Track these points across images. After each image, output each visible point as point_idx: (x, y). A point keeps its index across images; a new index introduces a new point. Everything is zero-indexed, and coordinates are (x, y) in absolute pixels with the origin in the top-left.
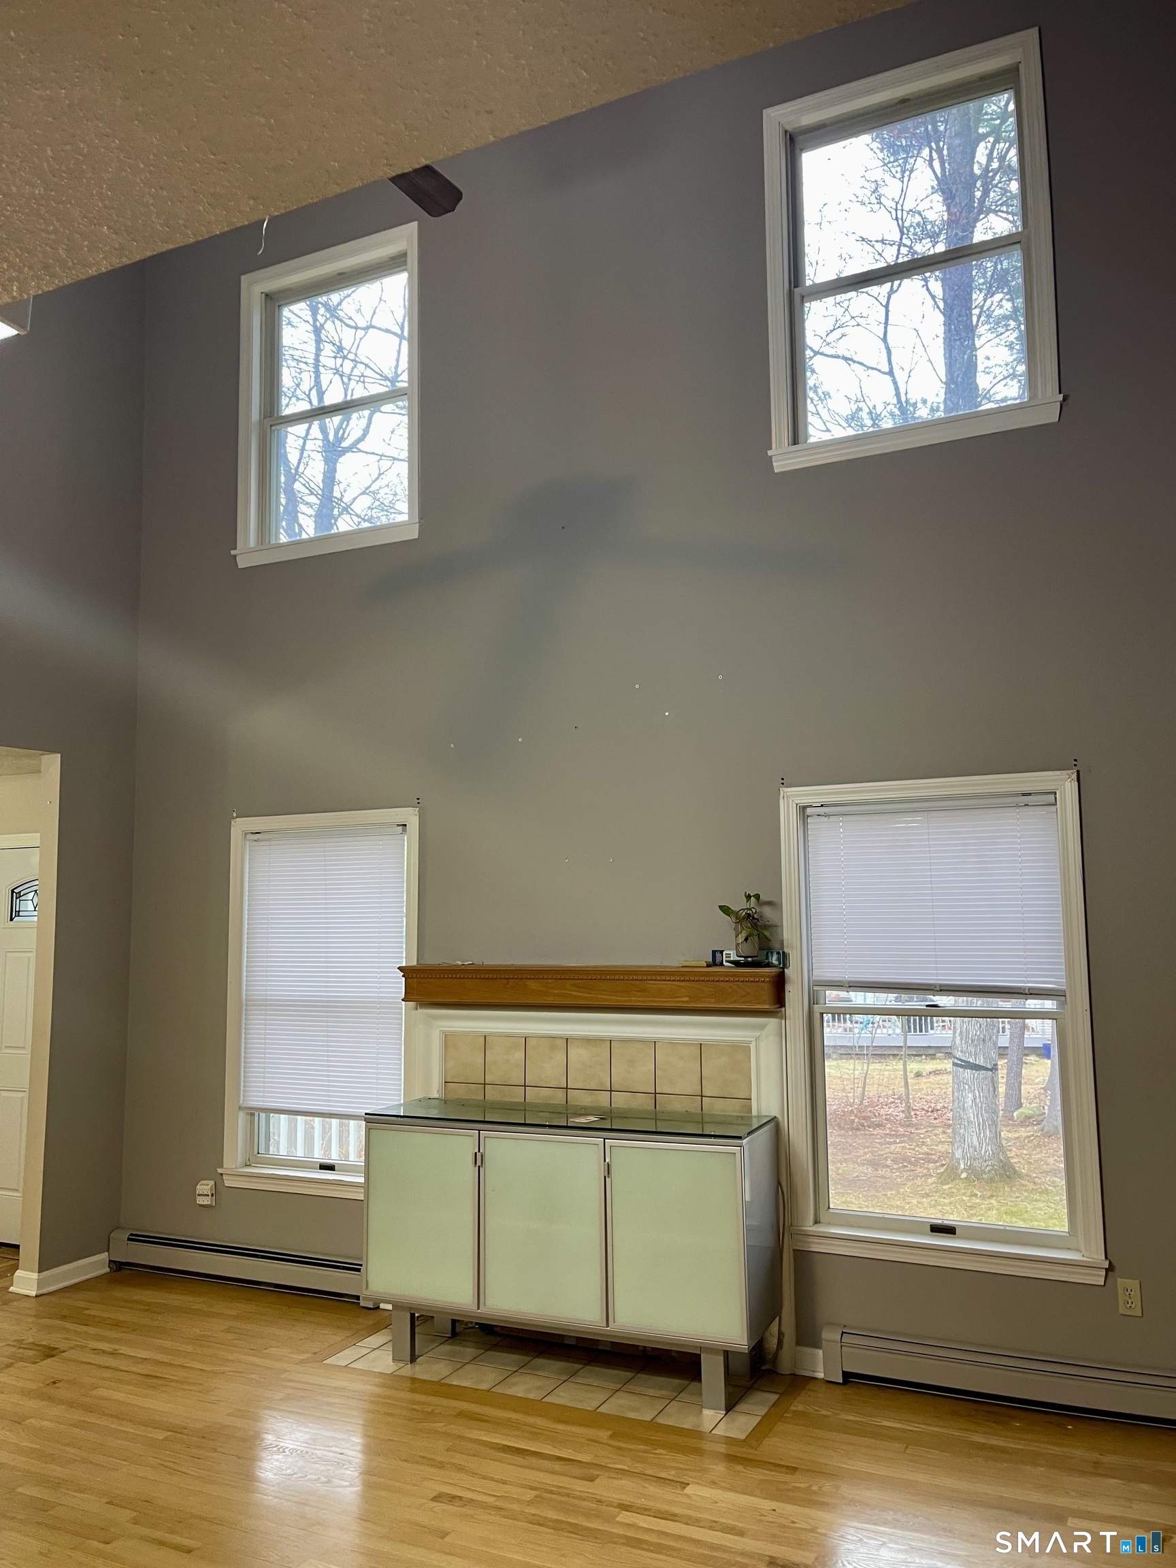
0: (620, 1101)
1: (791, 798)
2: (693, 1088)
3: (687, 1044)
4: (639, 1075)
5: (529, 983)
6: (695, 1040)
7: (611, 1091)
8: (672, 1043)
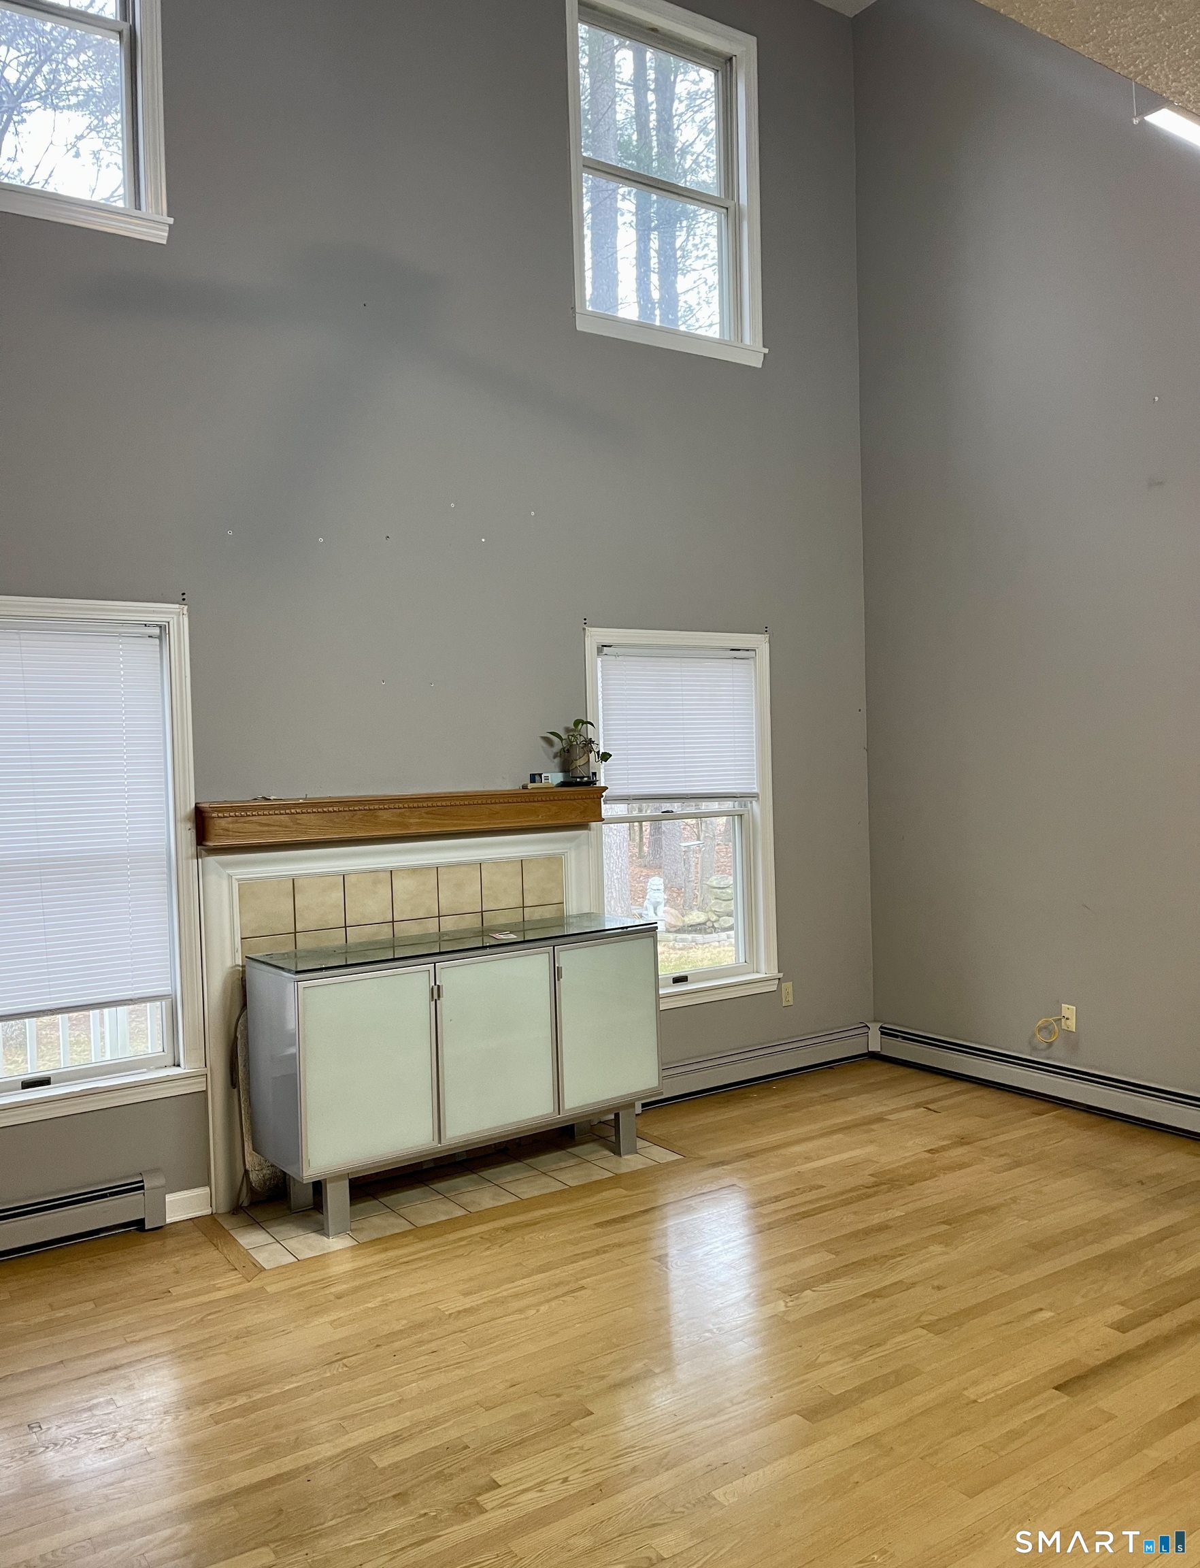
0: (448, 924)
1: (595, 636)
2: (515, 901)
3: (509, 861)
4: (468, 899)
5: (380, 813)
6: (514, 857)
7: (439, 916)
8: (496, 862)
